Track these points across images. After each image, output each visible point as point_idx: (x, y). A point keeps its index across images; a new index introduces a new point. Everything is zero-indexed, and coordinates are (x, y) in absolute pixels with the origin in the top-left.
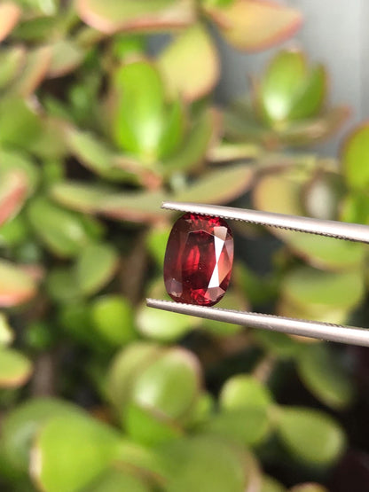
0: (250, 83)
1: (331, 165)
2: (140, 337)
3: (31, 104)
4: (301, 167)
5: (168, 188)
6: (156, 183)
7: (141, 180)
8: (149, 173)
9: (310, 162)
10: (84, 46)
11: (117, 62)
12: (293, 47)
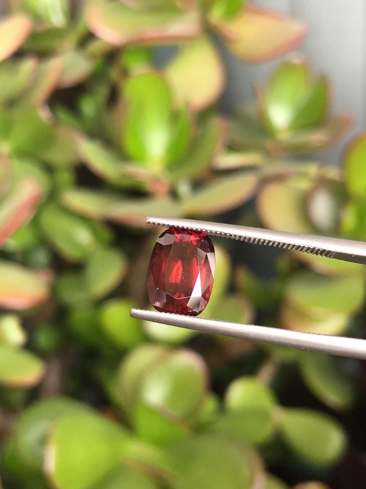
0: (254, 94)
1: (333, 173)
3: (44, 114)
4: (303, 175)
5: (174, 195)
6: (163, 189)
7: (148, 187)
8: (156, 180)
9: (312, 169)
10: (94, 56)
11: (125, 73)
12: (295, 58)
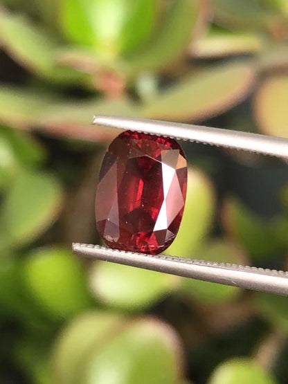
2: (95, 304)
5: (132, 94)
6: (117, 86)
